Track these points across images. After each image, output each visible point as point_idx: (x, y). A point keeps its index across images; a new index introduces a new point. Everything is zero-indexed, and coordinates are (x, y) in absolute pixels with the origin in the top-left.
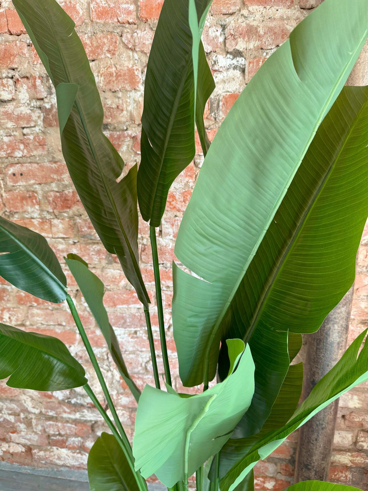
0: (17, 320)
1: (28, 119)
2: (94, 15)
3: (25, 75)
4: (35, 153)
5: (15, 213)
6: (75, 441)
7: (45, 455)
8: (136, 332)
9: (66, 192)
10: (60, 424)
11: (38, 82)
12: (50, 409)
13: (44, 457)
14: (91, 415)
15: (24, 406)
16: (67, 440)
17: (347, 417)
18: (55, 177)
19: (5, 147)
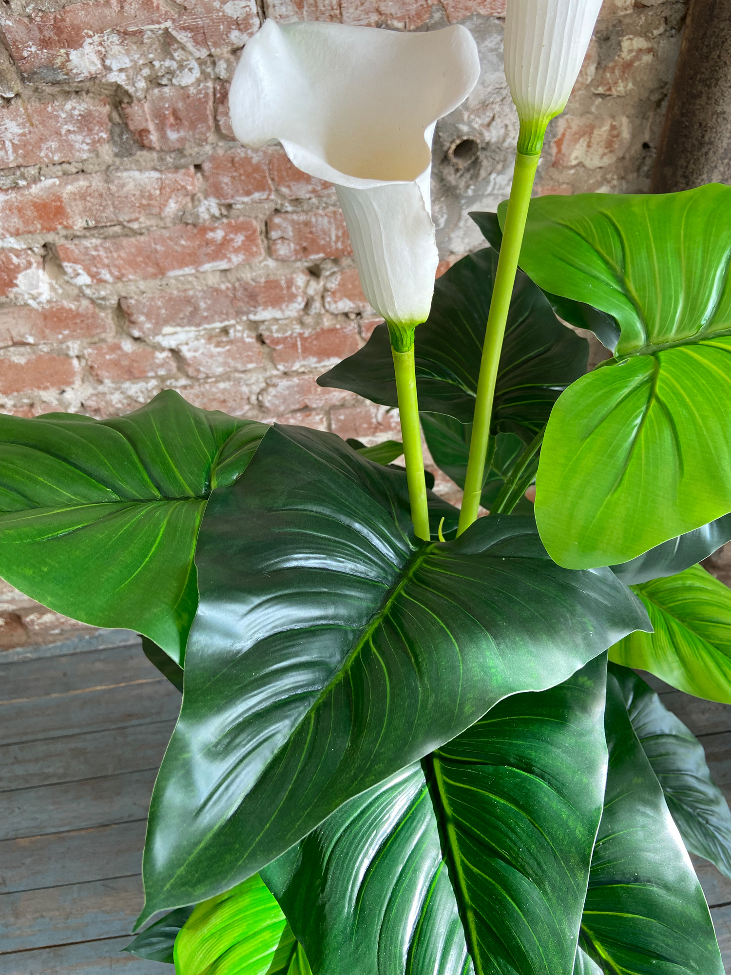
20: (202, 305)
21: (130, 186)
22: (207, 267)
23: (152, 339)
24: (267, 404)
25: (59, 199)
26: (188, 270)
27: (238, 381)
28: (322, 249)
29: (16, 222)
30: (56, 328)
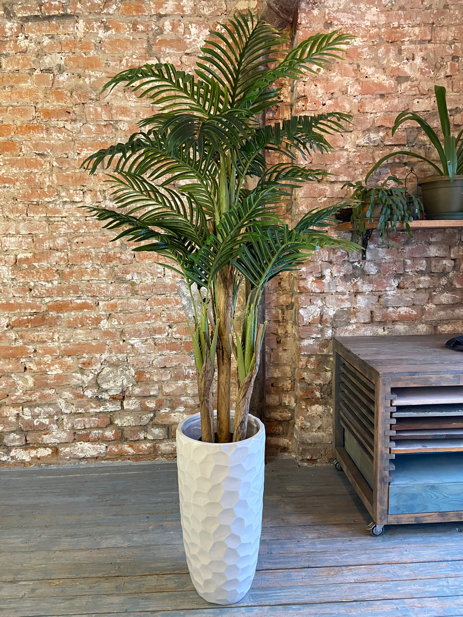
0: (64, 339)
3: (90, 189)
4: (92, 230)
5: (75, 265)
6: (97, 433)
7: (70, 451)
8: (146, 340)
9: (110, 253)
10: (86, 420)
11: (98, 193)
12: (80, 407)
13: (69, 453)
14: (112, 406)
15: (59, 408)
16: (90, 433)
17: (274, 385)
18: (104, 244)
19: (74, 227)
20: (142, 332)
21: (132, 303)
22: (145, 322)
23: (128, 341)
24: (154, 364)
25: (116, 304)
26: (141, 323)
27: (148, 356)
28: (173, 320)
29: (106, 308)
30: (106, 336)
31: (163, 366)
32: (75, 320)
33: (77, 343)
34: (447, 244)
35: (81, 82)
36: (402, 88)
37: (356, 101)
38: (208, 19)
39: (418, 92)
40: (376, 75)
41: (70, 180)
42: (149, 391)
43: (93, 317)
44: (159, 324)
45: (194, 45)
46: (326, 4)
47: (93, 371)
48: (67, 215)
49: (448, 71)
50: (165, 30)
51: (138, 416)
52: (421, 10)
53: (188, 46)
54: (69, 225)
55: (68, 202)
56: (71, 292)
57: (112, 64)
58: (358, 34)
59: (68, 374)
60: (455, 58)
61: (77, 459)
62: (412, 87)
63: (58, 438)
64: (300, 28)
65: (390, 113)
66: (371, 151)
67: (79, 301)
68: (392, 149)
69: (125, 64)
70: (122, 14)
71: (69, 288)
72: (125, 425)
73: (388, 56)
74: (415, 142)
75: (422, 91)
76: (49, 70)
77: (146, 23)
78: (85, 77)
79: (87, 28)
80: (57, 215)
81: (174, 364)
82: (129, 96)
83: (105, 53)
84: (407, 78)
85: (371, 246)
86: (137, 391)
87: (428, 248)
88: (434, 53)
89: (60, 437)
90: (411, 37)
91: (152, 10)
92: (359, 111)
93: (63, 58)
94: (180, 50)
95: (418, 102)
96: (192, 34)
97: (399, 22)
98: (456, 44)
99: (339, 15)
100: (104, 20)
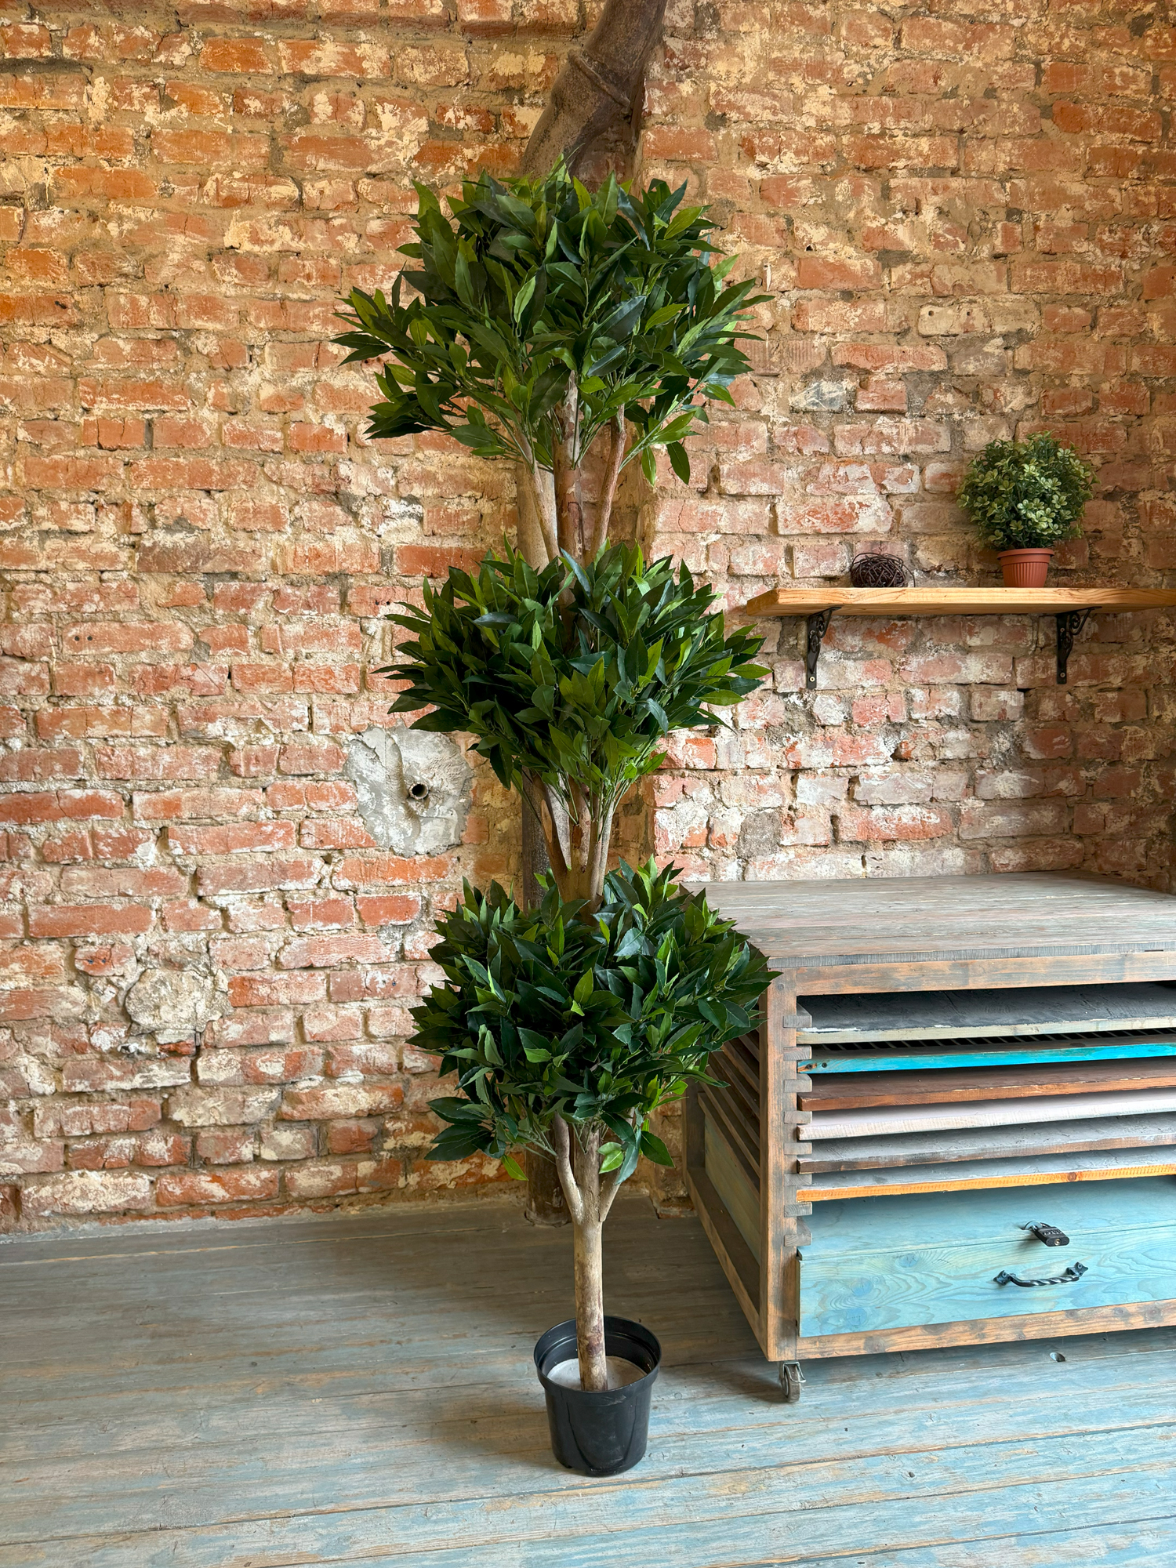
0: (37, 894)
1: (114, 559)
2: (227, 439)
3: (114, 499)
4: (118, 607)
5: (69, 697)
6: (124, 1145)
7: (53, 1195)
9: (164, 665)
10: (95, 1110)
11: (136, 512)
12: (80, 1078)
13: (50, 1200)
14: (166, 1074)
15: (23, 1079)
16: (107, 1146)
18: (148, 643)
19: (68, 597)
20: (250, 875)
21: (222, 797)
22: (258, 849)
23: (209, 899)
24: (282, 960)
25: (179, 799)
26: (245, 850)
27: (264, 938)
28: (333, 842)
29: (150, 811)
30: (149, 886)
31: (304, 964)
32: (66, 843)
33: (72, 904)
34: (1006, 652)
35: (97, 231)
36: (894, 279)
37: (785, 302)
38: (425, 94)
39: (929, 290)
40: (832, 245)
41: (61, 476)
42: (266, 1030)
43: (116, 835)
44: (295, 853)
45: (388, 155)
46: (710, 69)
47: (114, 980)
48: (52, 566)
49: (998, 242)
50: (316, 115)
51: (236, 1100)
52: (934, 98)
53: (375, 156)
54: (55, 594)
55: (54, 532)
56: (58, 767)
57: (180, 190)
58: (788, 147)
59: (46, 987)
60: (1013, 213)
61: (71, 1216)
62: (916, 276)
63: (18, 1162)
64: (649, 124)
65: (864, 335)
66: (825, 423)
67: (78, 794)
68: (872, 423)
69: (212, 193)
70: (207, 68)
71: (50, 757)
72: (200, 1122)
73: (859, 202)
74: (928, 406)
75: (938, 287)
76: (12, 199)
77: (268, 96)
78: (109, 220)
79: (116, 98)
80: (24, 567)
81: (334, 958)
82: (223, 271)
83: (160, 162)
84: (904, 257)
85: (828, 655)
86: (234, 1031)
87: (964, 662)
88: (966, 199)
89: (24, 1159)
90: (910, 158)
91: (284, 62)
92: (793, 327)
93: (51, 170)
94: (352, 163)
95: (931, 313)
96: (385, 126)
97: (882, 124)
98: (1016, 181)
99: (743, 98)
100: (160, 80)
